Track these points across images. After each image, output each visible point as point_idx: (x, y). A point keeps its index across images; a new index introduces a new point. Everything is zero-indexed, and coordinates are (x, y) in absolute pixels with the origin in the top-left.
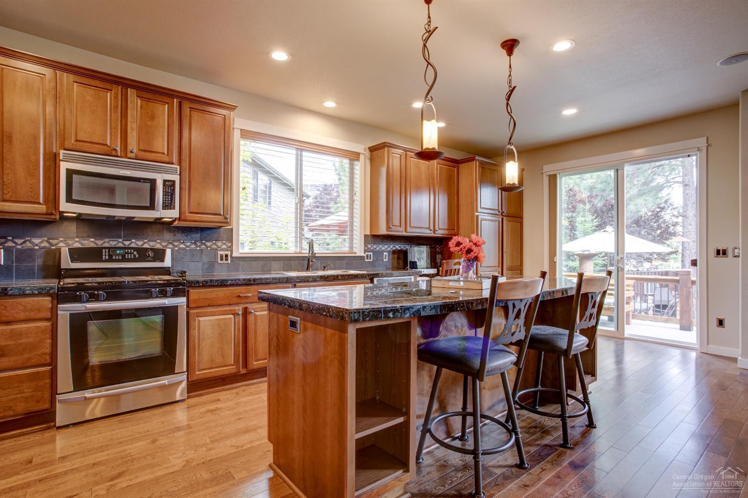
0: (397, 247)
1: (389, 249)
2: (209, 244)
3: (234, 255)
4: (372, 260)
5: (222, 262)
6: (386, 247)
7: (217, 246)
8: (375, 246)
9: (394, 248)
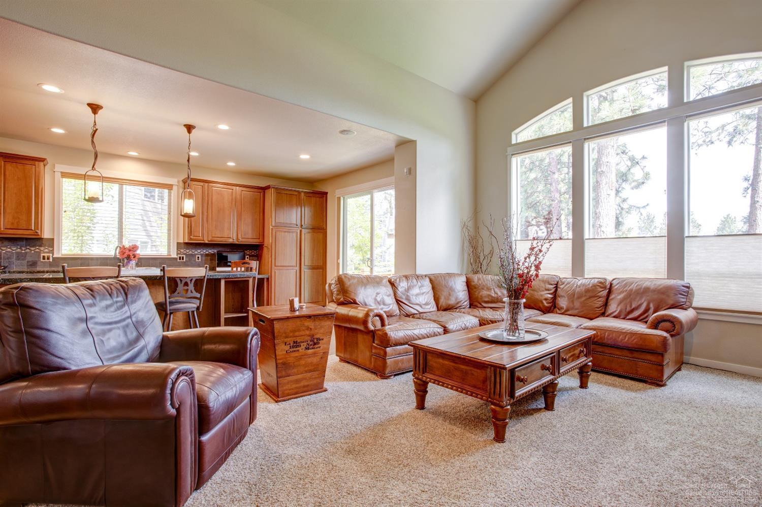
0: (210, 251)
1: (202, 253)
2: (33, 249)
3: (54, 256)
4: (185, 260)
5: (44, 261)
6: (199, 251)
7: (40, 250)
8: (188, 251)
9: (207, 252)
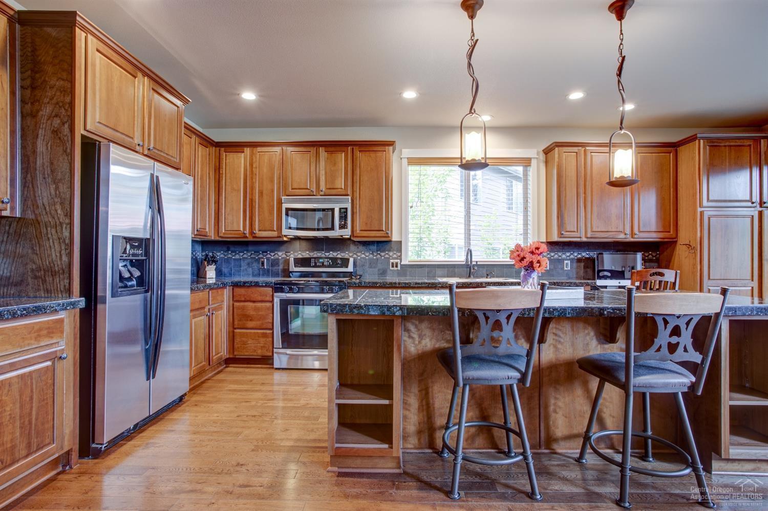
2: (383, 254)
3: (402, 263)
4: (548, 269)
5: (393, 269)
7: (389, 255)
